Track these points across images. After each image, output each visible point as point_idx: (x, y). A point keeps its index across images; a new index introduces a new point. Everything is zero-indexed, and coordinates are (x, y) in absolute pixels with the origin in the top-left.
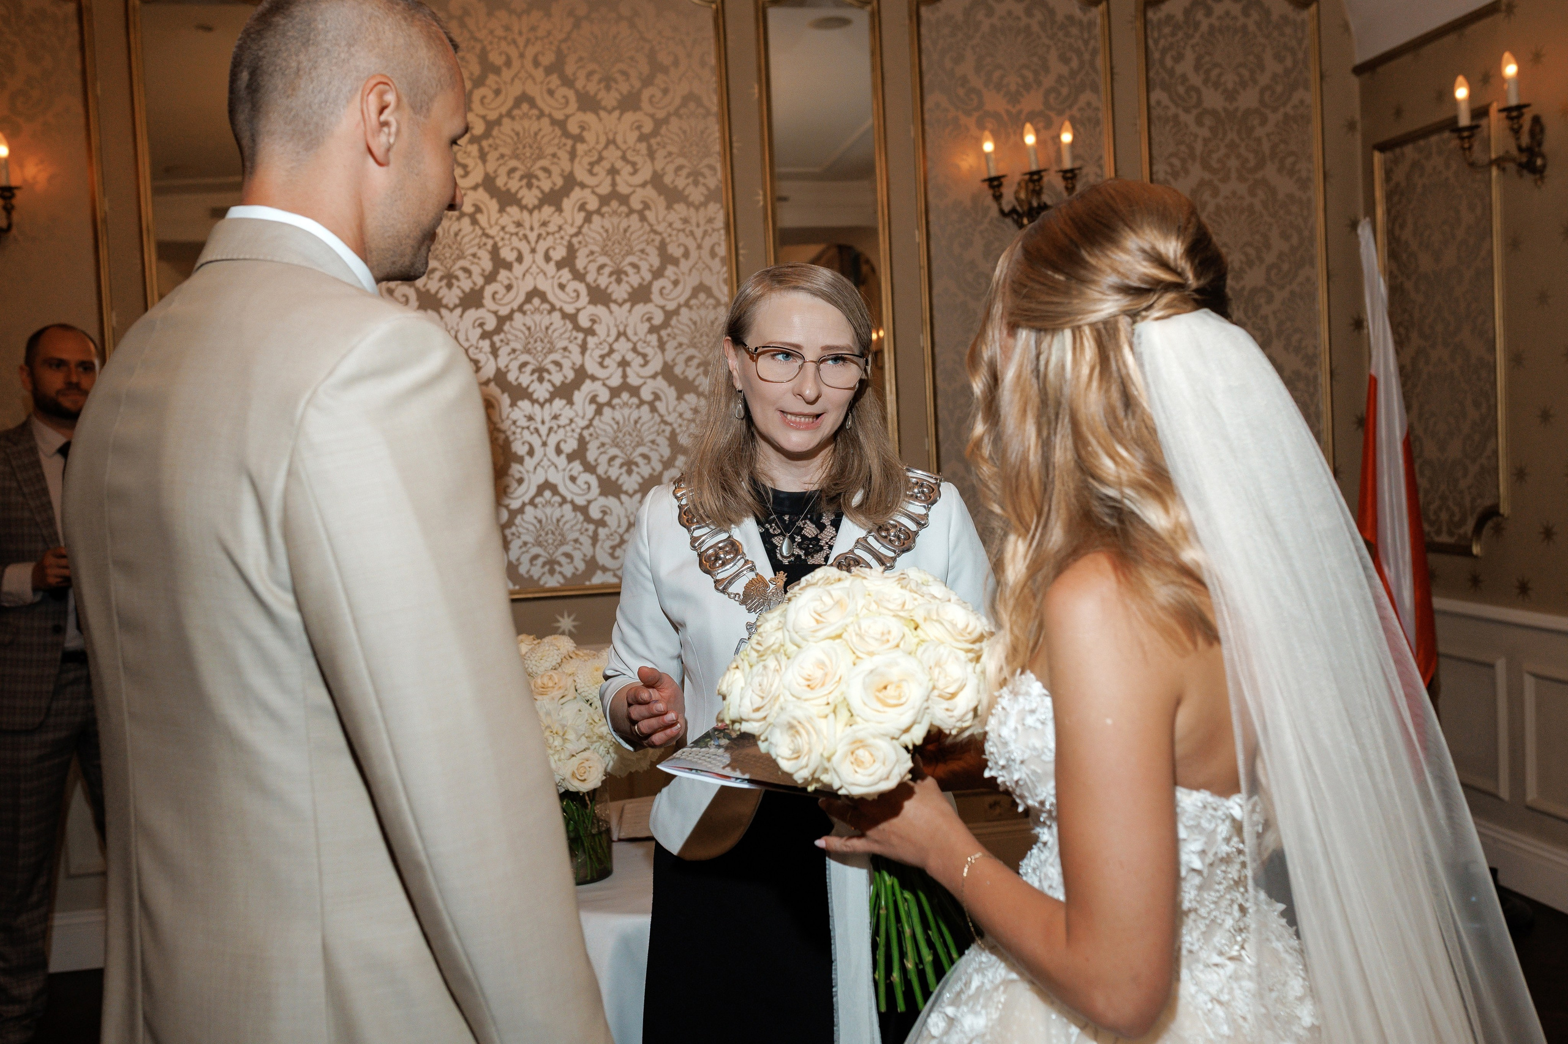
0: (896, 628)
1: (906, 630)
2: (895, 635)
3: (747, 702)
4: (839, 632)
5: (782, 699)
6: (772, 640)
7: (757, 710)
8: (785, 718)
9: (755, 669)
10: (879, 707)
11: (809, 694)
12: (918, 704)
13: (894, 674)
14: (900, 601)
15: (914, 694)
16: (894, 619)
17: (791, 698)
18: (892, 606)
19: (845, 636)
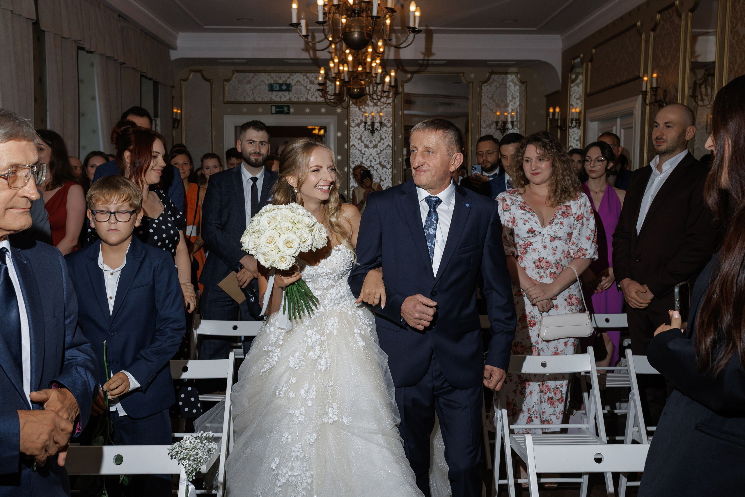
0: (290, 225)
1: (293, 225)
2: (290, 227)
3: (250, 245)
4: (275, 227)
5: (260, 246)
6: (256, 228)
7: (254, 248)
8: (262, 251)
9: (252, 236)
10: (287, 248)
11: (268, 245)
12: (297, 247)
13: (290, 239)
14: (291, 217)
15: (296, 245)
16: (289, 223)
17: (263, 246)
18: (289, 219)
19: (277, 228)
